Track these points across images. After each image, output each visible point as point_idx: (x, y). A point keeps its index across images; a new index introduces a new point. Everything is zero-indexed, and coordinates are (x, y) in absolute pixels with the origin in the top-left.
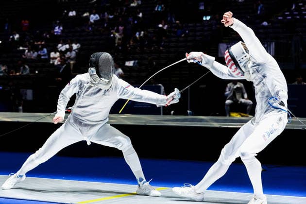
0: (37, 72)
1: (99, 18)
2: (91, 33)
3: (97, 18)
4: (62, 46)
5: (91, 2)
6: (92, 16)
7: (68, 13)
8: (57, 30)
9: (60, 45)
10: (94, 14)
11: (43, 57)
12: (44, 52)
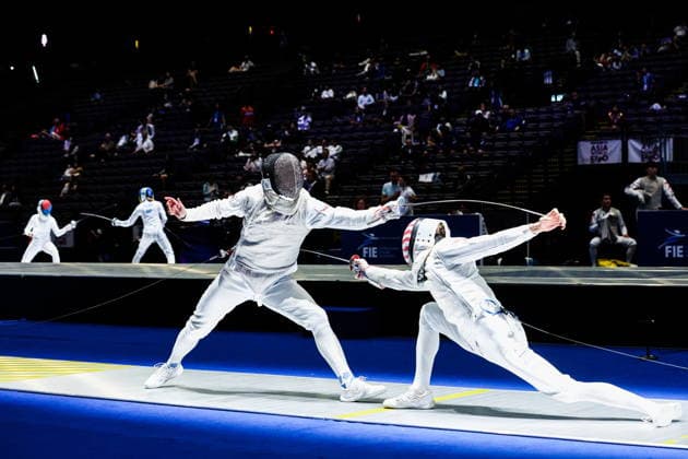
1: (373, 101)
2: (361, 126)
3: (369, 100)
4: (311, 149)
5: (360, 74)
6: (361, 97)
7: (320, 93)
8: (302, 123)
9: (307, 148)
10: (366, 95)
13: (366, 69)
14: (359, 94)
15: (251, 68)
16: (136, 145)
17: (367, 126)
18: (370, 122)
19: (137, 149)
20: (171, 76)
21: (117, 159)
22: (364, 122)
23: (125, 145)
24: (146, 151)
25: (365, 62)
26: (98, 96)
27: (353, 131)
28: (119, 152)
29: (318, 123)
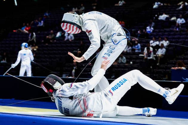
0: (131, 63)
1: (184, 22)
2: (179, 33)
3: (183, 21)
4: (153, 42)
5: (178, 9)
6: (179, 19)
7: (158, 17)
8: (149, 30)
9: (152, 42)
10: (181, 18)
11: (136, 51)
12: (138, 47)
13: (181, 7)
14: (177, 18)
15: (123, 4)
16: (65, 37)
17: (182, 33)
18: (183, 31)
19: (66, 39)
20: (83, 6)
21: (56, 43)
22: (180, 31)
23: (59, 37)
24: (70, 40)
25: (181, 3)
26: (47, 14)
27: (175, 35)
28: (57, 40)
29: (157, 30)
